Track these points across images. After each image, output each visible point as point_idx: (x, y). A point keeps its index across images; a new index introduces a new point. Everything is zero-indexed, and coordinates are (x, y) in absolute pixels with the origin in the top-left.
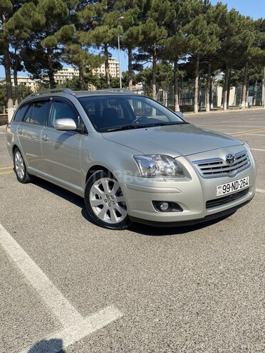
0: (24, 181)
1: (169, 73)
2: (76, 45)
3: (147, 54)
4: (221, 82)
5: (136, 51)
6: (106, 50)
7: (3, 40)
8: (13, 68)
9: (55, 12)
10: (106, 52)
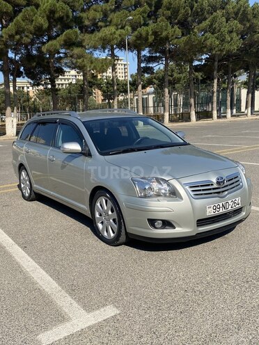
0: (29, 199)
1: (184, 75)
2: (80, 49)
3: (158, 55)
4: (245, 83)
5: (146, 52)
6: (113, 53)
7: (3, 46)
8: (12, 75)
9: (57, 15)
10: (113, 55)
